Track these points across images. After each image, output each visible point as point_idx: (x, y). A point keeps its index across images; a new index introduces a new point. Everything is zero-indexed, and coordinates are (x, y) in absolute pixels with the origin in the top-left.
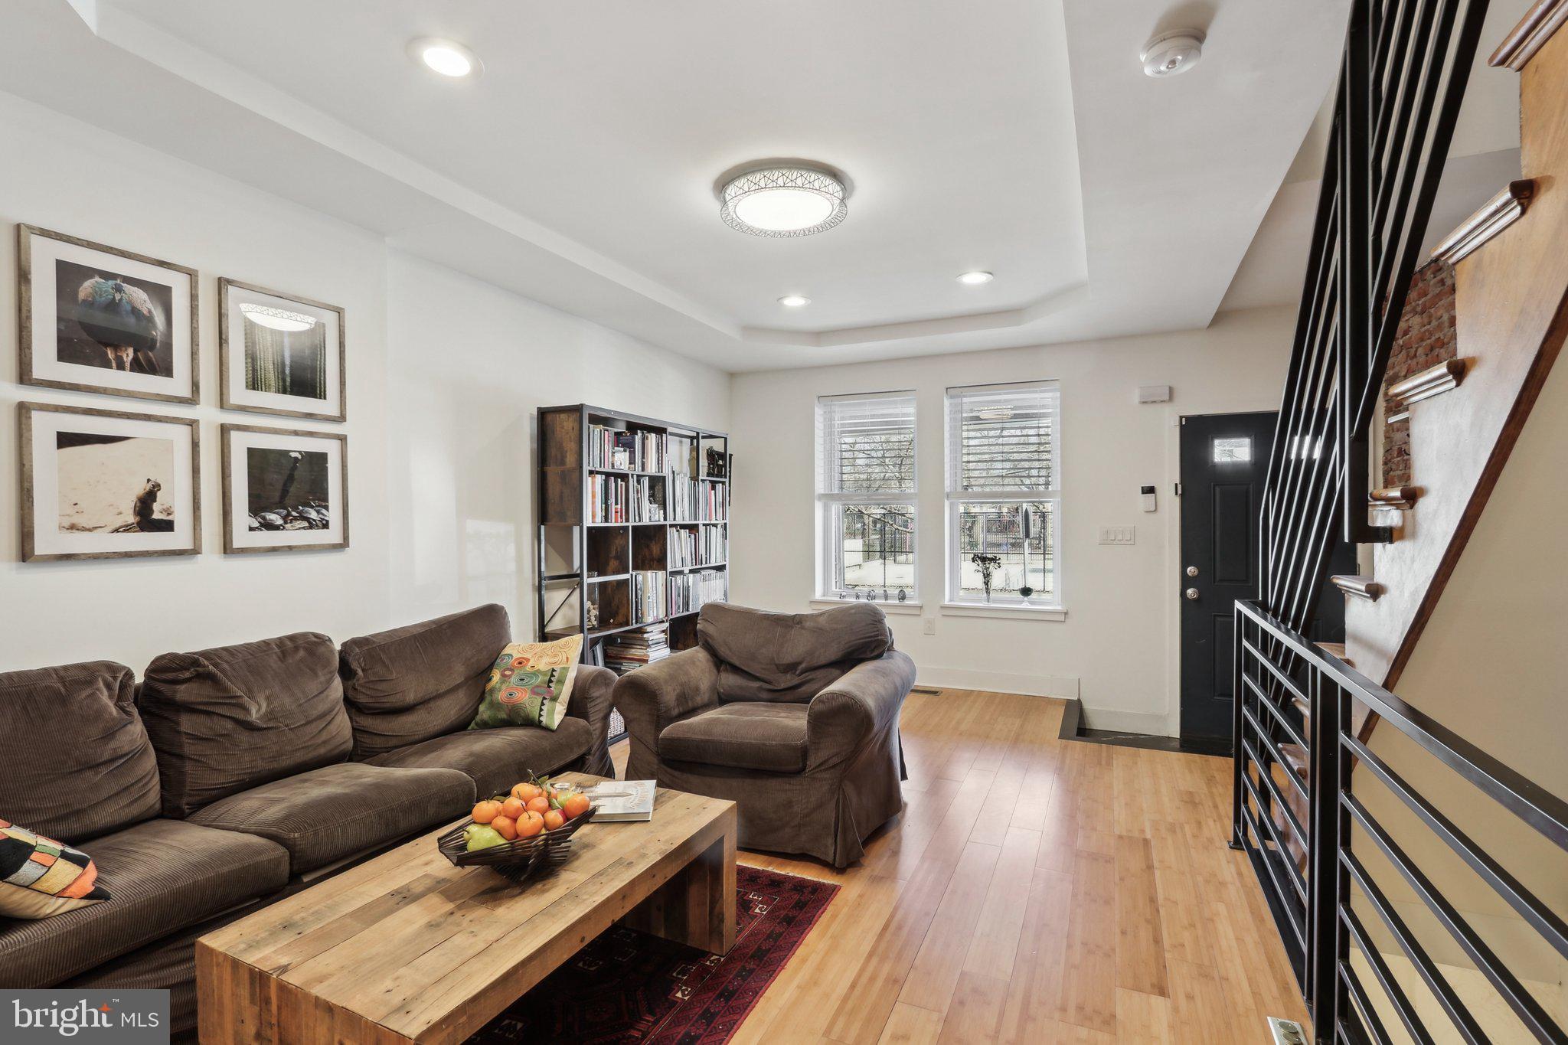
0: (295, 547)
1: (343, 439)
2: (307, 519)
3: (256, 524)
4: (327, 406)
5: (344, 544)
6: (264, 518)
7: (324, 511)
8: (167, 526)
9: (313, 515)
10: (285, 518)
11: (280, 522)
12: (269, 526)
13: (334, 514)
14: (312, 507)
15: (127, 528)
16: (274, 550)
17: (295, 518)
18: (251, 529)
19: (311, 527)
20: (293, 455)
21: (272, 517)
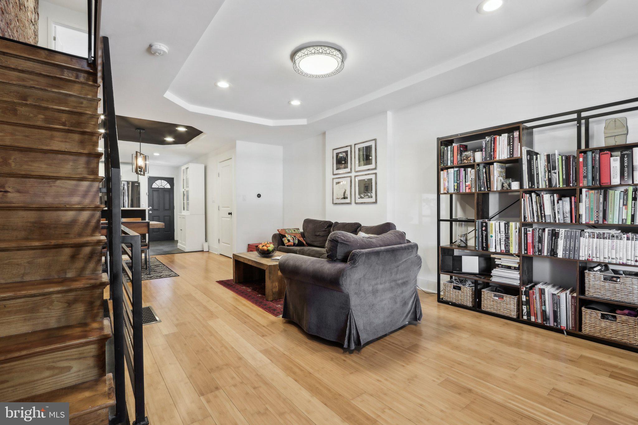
0: (366, 202)
1: (376, 174)
2: (368, 196)
3: (359, 197)
4: (372, 166)
5: (376, 202)
6: (361, 196)
7: (371, 193)
8: (347, 198)
9: (369, 195)
10: (364, 196)
11: (363, 196)
12: (361, 198)
13: (373, 194)
14: (369, 193)
15: (342, 199)
16: (362, 203)
17: (366, 196)
18: (359, 198)
19: (369, 198)
20: (366, 180)
21: (362, 195)
